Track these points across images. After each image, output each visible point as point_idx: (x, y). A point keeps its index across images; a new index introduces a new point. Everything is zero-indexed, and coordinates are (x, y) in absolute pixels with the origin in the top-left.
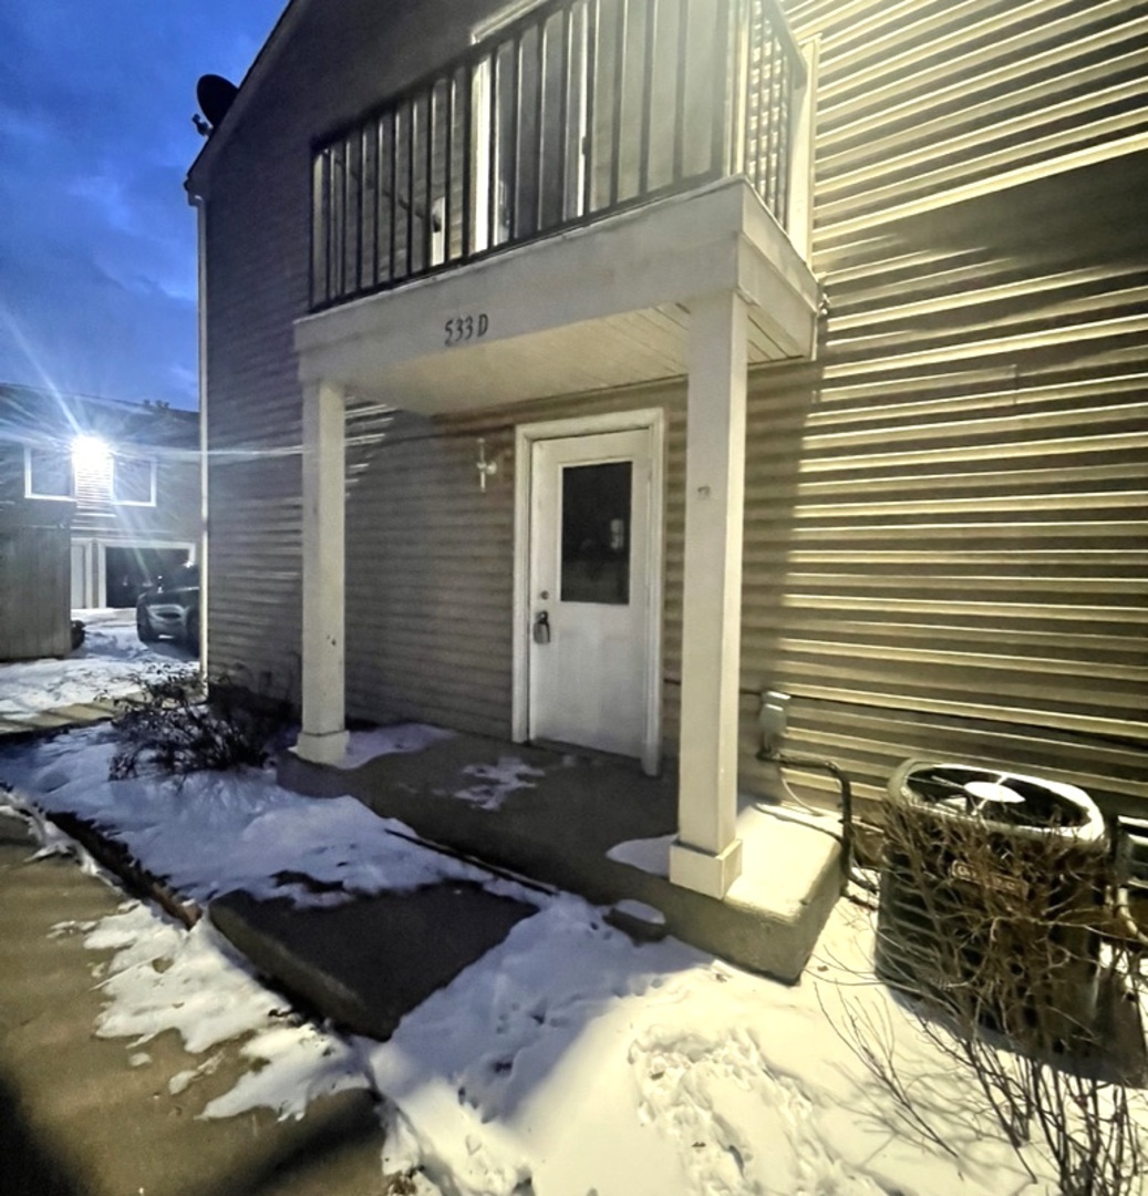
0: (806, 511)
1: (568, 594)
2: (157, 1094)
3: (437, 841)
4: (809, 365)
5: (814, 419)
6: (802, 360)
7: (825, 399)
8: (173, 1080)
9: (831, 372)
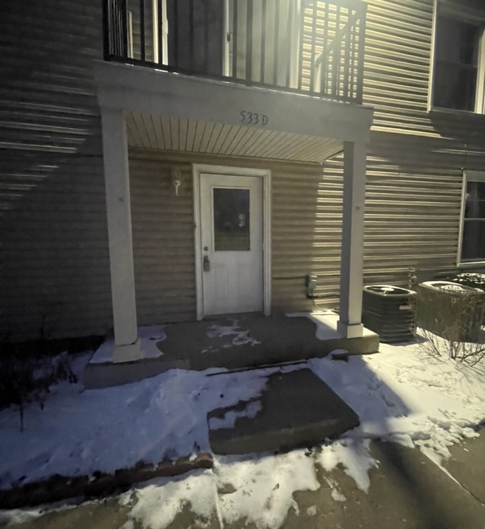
0: (319, 215)
1: (218, 248)
2: (342, 507)
3: (240, 367)
4: (319, 166)
5: (321, 185)
6: (318, 164)
7: (324, 179)
8: (336, 499)
9: (326, 170)
